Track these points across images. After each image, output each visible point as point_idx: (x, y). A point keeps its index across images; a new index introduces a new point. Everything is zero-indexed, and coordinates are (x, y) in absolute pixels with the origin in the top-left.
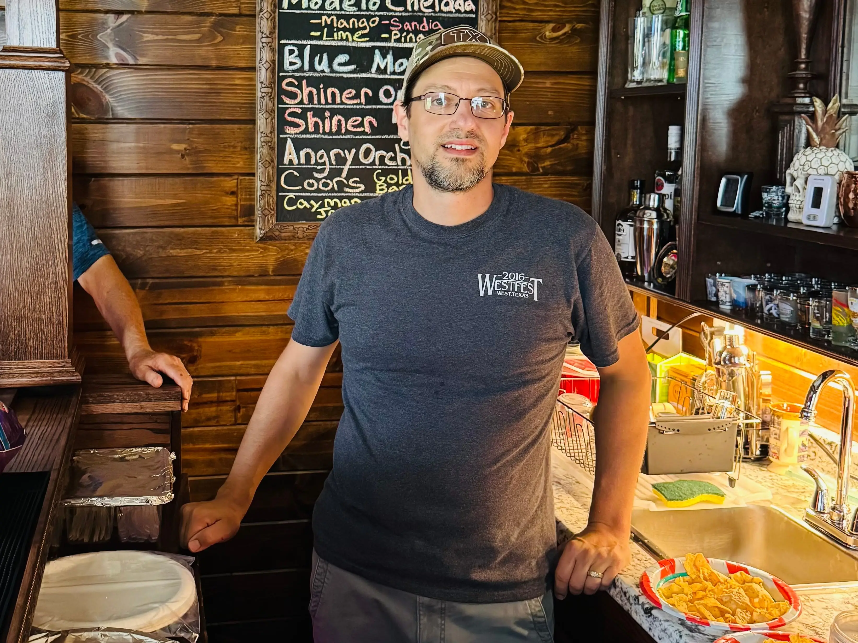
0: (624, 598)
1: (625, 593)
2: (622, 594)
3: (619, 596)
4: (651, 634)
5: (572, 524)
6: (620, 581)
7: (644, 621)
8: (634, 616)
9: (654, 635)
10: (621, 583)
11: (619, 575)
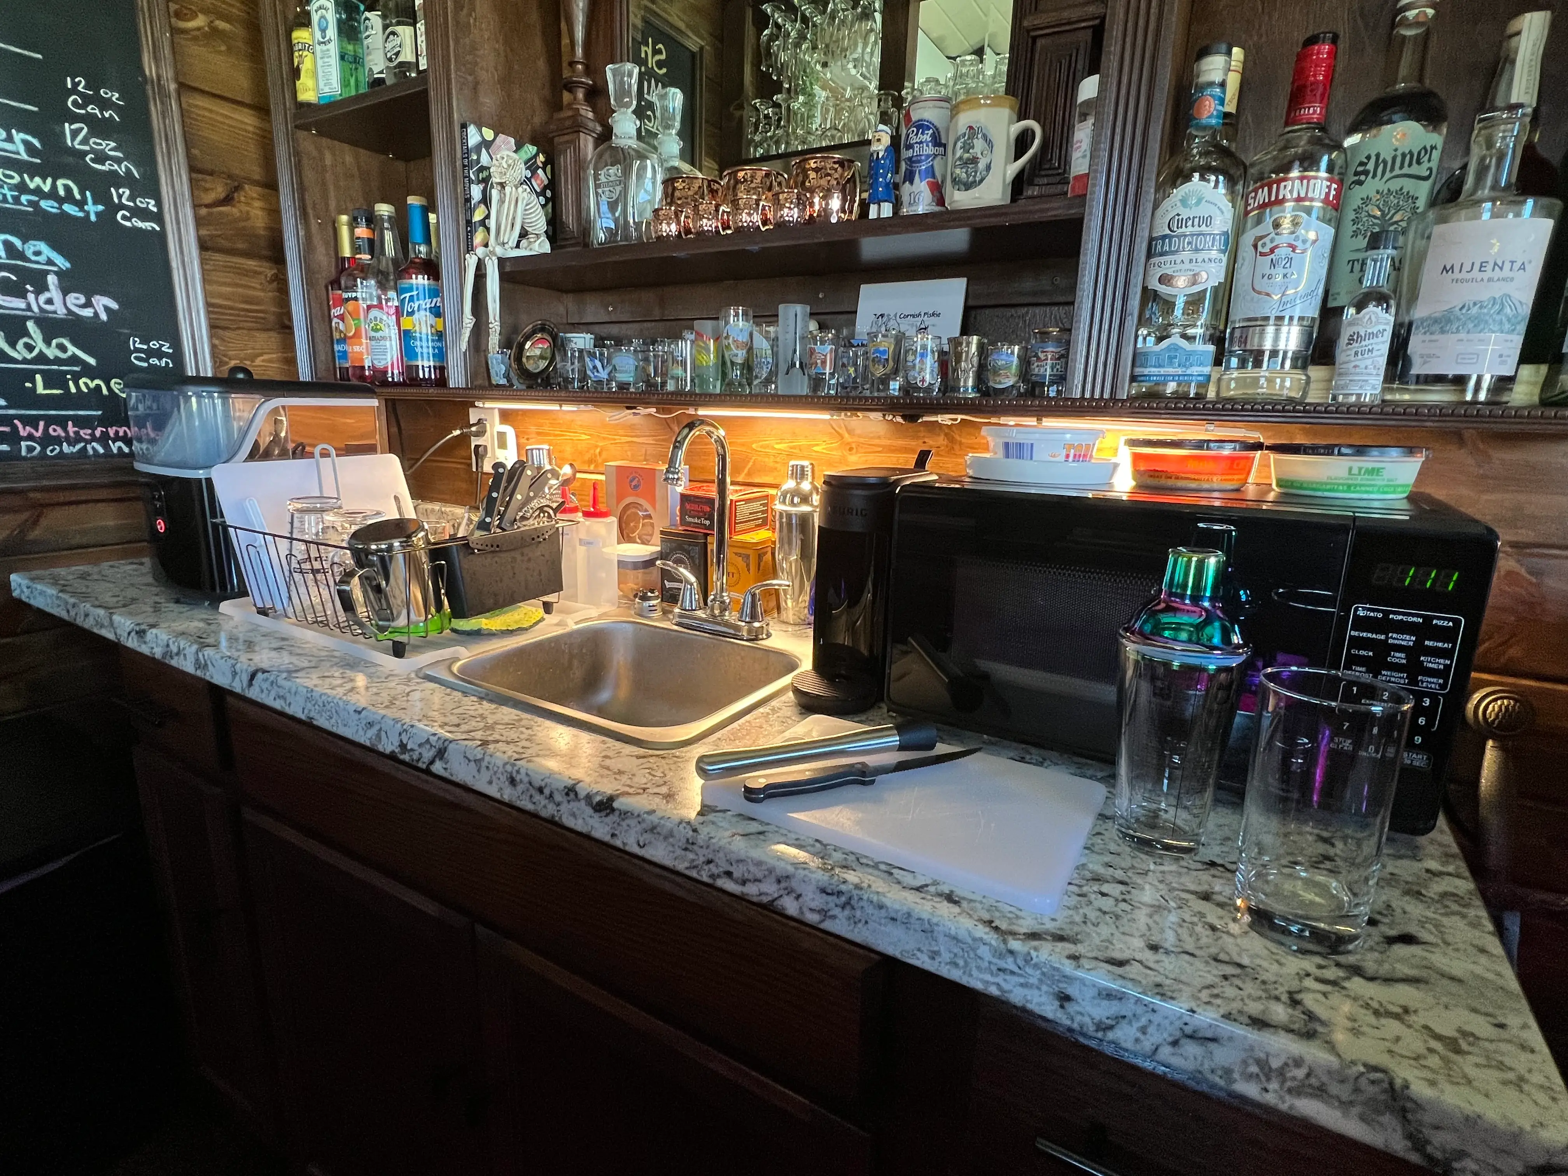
0: (537, 797)
1: (541, 790)
2: (533, 792)
3: (525, 797)
4: (618, 843)
5: (387, 707)
6: (523, 771)
7: (597, 825)
8: (569, 822)
9: (624, 844)
10: (527, 774)
11: (518, 762)
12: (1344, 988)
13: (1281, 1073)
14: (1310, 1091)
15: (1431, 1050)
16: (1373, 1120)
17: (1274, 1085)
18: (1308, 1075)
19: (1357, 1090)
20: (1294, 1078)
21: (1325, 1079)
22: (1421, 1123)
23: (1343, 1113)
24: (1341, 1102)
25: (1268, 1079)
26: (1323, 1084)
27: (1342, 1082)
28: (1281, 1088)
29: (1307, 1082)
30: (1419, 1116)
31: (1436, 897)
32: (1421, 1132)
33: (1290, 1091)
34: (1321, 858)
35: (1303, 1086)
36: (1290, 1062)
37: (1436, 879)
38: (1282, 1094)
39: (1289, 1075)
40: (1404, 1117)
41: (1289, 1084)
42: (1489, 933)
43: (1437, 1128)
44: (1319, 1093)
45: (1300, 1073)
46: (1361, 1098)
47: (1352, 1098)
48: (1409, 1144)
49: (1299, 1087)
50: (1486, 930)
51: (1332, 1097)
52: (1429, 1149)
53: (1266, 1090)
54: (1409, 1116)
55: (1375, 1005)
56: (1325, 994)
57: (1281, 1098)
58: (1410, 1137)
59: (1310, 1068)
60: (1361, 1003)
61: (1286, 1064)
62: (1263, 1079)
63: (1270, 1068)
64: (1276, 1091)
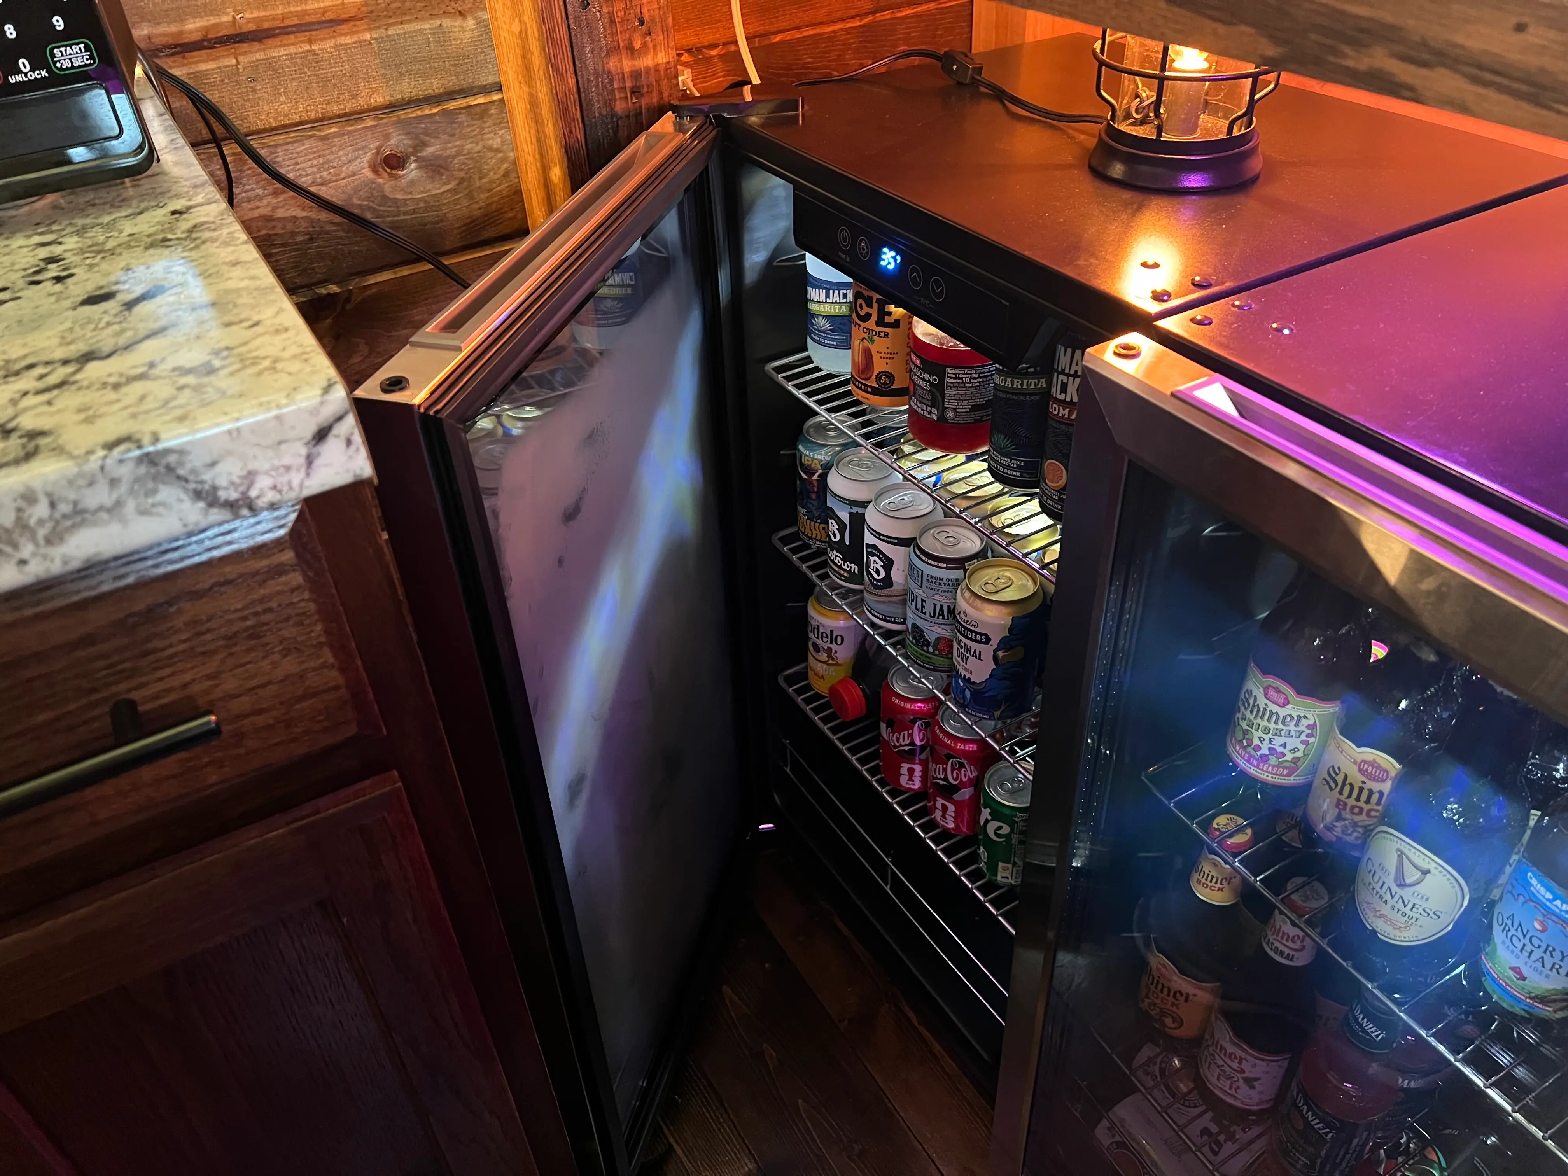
12: (75, 382)
13: (22, 524)
14: (68, 523)
15: (181, 388)
16: (154, 505)
17: (27, 550)
18: (53, 505)
19: (114, 482)
20: (41, 522)
21: (72, 496)
22: (193, 471)
23: (120, 521)
24: (109, 511)
25: (15, 546)
26: (75, 503)
27: (91, 484)
28: (37, 544)
29: (57, 515)
30: (189, 466)
31: (184, 235)
32: (202, 482)
33: (49, 541)
34: (42, 264)
35: (57, 523)
36: (20, 503)
37: (185, 216)
38: (43, 550)
39: (32, 522)
40: (179, 478)
41: (42, 532)
42: (245, 243)
43: (213, 464)
44: (78, 519)
45: (41, 510)
46: (123, 488)
47: (115, 496)
48: (201, 505)
49: (54, 528)
50: (241, 241)
51: (95, 512)
52: (223, 495)
53: (23, 562)
54: (181, 472)
55: (113, 380)
56: (49, 403)
57: (45, 557)
58: (198, 495)
59: (49, 495)
60: (97, 386)
61: (19, 510)
62: (8, 549)
63: (7, 530)
64: (34, 555)
